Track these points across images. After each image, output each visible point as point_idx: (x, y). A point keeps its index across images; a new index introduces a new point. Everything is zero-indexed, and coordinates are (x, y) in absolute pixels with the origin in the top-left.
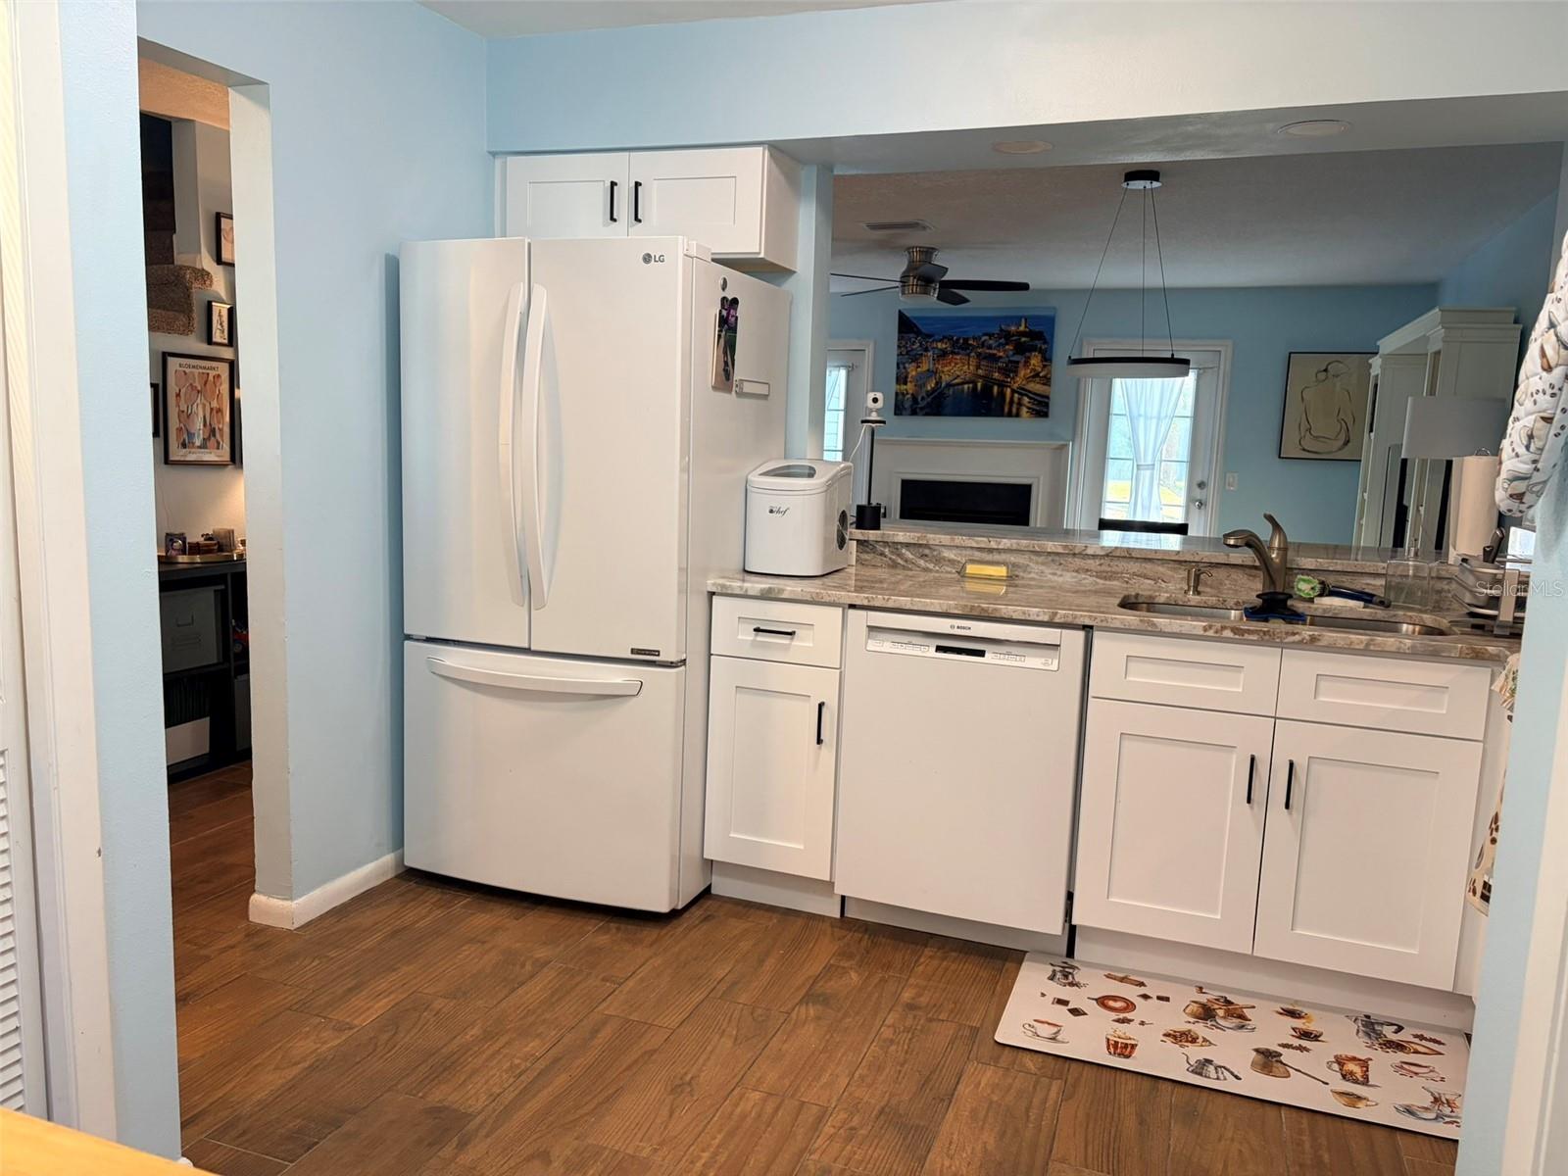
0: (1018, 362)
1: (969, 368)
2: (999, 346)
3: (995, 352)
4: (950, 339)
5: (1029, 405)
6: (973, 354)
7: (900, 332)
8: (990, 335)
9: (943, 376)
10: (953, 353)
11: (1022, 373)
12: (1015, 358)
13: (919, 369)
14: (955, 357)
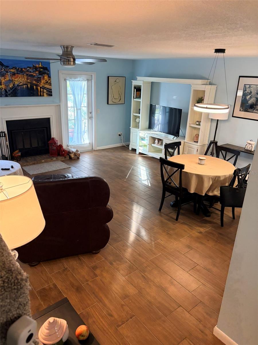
0: (41, 78)
1: (24, 79)
2: (34, 71)
3: (33, 74)
4: (16, 68)
5: (46, 92)
6: (25, 74)
8: (30, 68)
9: (15, 82)
10: (18, 74)
11: (43, 81)
12: (40, 76)
13: (5, 79)
14: (19, 75)
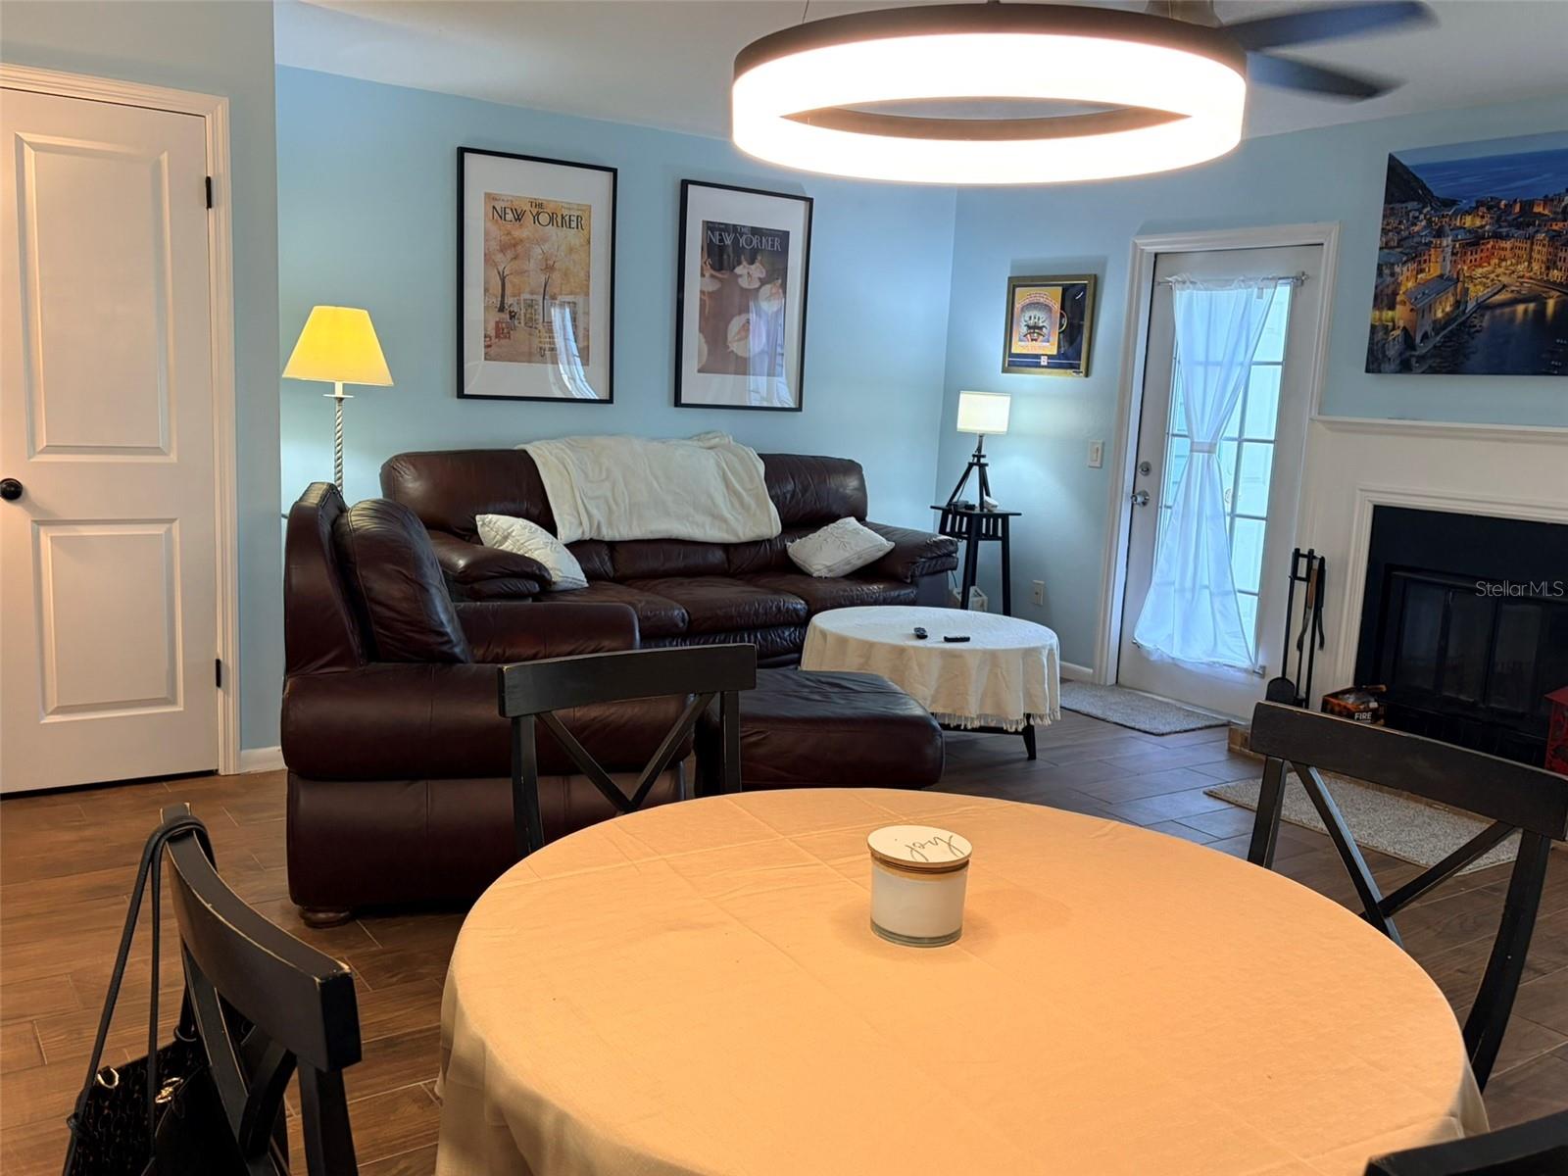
1: (1530, 268)
4: (1491, 205)
6: (1541, 236)
7: (1387, 201)
9: (1471, 286)
10: (1497, 236)
13: (1419, 276)
14: (1503, 244)
